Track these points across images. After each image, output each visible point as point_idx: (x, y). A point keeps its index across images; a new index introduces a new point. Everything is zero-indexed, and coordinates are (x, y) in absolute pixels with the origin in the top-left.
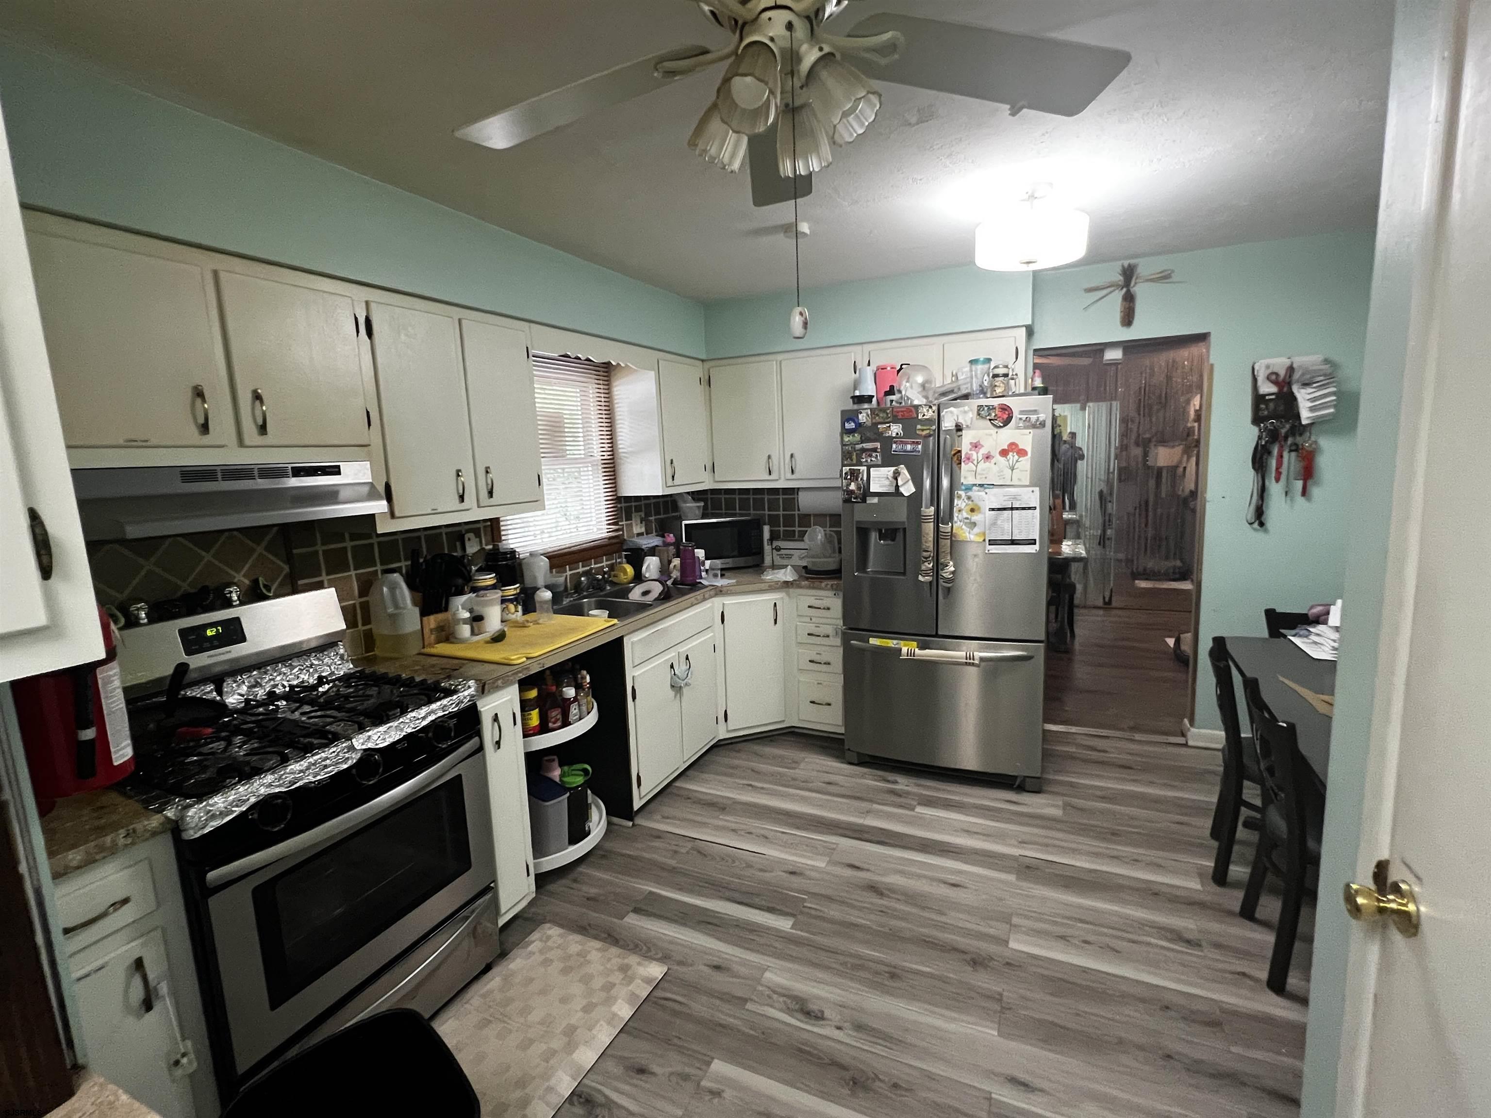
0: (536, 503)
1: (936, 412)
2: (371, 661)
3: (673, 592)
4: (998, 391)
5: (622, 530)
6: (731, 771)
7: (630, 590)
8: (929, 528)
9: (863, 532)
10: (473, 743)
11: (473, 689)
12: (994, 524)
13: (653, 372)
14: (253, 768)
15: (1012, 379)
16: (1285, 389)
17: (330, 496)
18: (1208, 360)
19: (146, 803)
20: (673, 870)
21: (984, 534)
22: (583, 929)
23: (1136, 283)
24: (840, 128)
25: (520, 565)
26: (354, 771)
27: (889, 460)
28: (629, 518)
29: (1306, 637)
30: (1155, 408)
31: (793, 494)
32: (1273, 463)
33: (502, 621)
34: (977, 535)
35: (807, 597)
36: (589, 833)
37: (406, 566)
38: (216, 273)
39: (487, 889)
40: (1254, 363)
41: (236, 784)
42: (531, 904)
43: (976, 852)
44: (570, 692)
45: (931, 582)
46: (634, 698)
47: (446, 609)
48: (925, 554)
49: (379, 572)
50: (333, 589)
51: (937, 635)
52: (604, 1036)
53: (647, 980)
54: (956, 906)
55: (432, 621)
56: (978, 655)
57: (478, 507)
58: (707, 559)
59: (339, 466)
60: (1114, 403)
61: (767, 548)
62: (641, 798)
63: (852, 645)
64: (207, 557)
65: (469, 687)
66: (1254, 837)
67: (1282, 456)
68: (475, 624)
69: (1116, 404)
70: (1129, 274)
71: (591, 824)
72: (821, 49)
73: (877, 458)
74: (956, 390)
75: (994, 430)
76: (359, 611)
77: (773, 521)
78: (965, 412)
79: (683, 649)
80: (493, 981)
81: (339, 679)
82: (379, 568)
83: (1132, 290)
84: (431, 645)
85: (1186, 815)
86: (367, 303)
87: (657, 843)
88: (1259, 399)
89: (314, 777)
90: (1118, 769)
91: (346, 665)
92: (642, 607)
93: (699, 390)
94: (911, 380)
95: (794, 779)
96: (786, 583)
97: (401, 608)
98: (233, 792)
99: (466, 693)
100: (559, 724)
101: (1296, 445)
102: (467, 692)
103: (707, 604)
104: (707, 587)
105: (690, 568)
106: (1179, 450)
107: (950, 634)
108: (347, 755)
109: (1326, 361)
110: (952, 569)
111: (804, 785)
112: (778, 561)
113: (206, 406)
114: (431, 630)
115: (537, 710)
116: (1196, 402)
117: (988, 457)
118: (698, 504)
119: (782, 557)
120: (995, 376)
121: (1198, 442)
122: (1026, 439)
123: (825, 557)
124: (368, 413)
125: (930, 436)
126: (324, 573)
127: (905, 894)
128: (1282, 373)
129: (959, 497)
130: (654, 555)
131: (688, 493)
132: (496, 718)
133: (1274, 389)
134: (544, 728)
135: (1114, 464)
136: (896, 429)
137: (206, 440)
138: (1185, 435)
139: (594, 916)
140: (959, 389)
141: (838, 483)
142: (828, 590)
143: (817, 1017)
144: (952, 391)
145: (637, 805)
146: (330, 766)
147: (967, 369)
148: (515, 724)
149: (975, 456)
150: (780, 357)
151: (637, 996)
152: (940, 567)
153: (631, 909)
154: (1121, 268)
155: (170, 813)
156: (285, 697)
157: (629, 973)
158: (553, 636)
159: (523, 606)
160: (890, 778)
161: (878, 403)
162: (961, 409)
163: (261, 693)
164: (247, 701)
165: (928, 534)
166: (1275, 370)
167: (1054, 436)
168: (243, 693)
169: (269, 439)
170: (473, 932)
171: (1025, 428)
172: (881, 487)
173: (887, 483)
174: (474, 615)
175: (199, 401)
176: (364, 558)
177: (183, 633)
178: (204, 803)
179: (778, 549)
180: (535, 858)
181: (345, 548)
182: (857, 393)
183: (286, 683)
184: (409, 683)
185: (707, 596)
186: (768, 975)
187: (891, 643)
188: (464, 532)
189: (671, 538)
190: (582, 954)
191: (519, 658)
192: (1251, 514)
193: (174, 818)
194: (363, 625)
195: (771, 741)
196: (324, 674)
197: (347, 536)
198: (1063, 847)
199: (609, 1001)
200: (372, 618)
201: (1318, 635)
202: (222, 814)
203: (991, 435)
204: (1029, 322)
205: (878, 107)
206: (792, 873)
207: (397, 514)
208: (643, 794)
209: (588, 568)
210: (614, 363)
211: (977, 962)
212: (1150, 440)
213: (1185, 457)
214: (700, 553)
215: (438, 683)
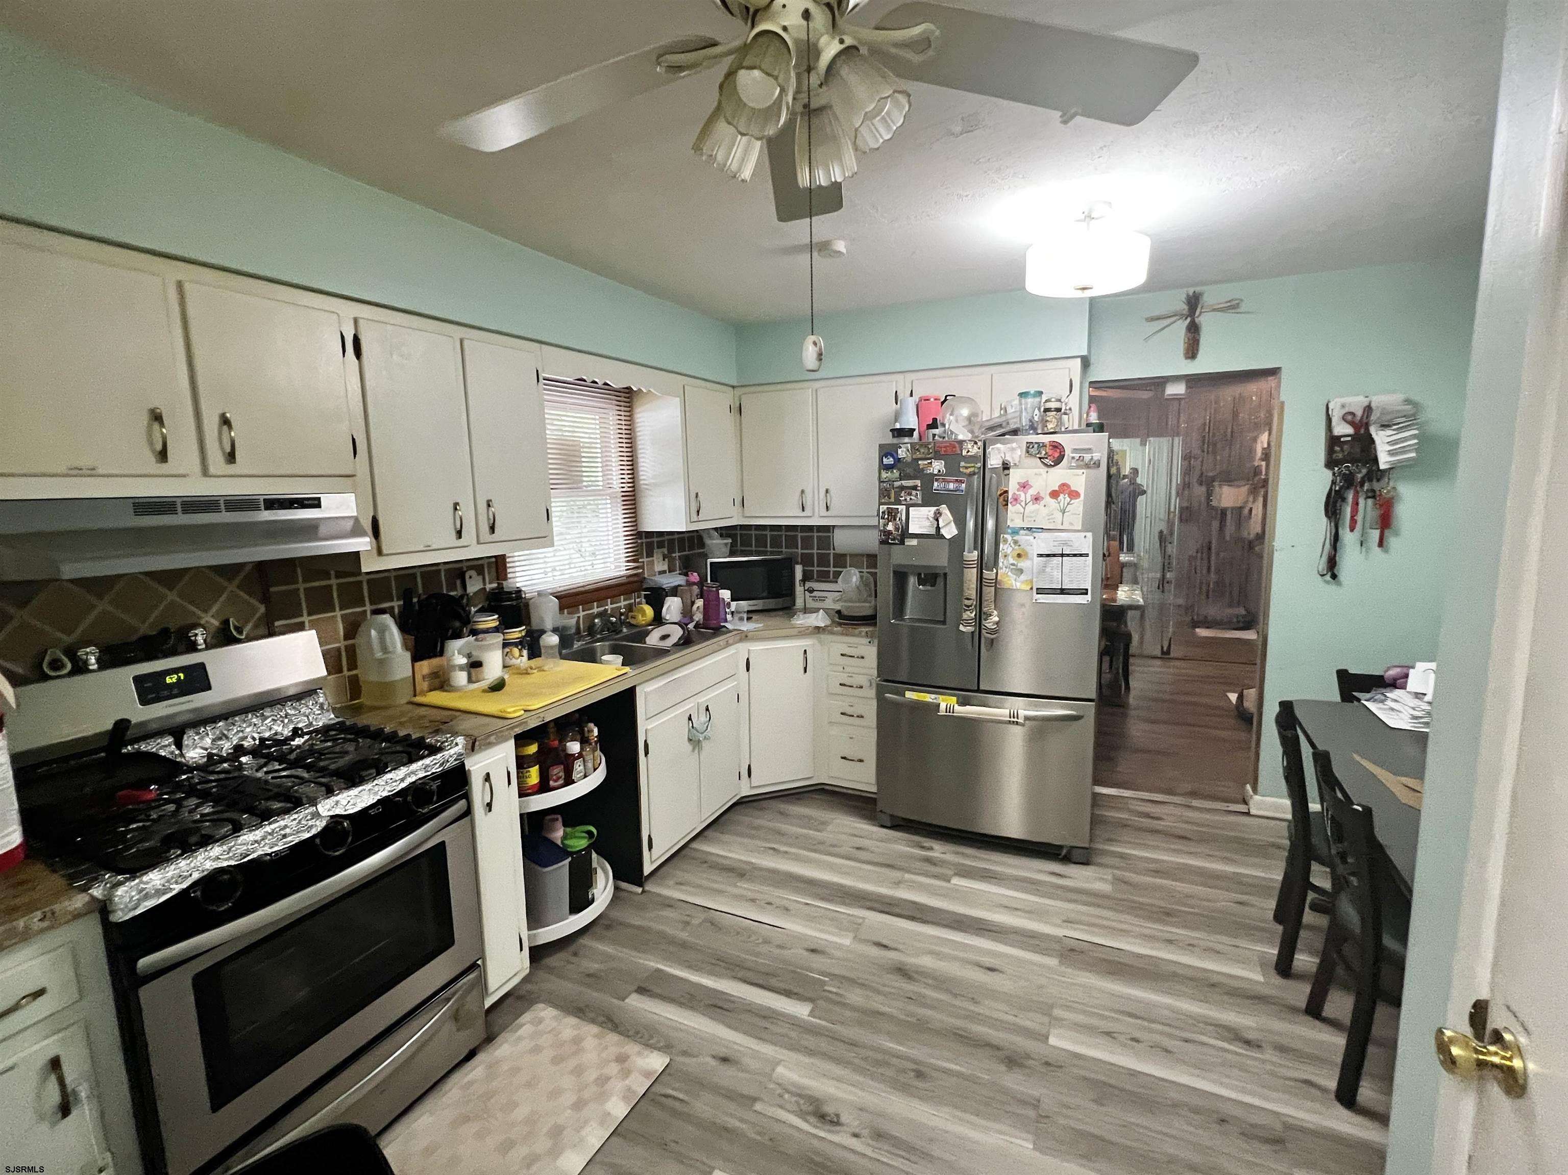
0: (544, 539)
1: (982, 448)
2: (357, 710)
3: (694, 637)
4: (1049, 427)
5: (643, 567)
6: (753, 832)
7: (647, 633)
8: (971, 574)
9: (901, 577)
10: (460, 806)
11: (460, 746)
12: (1042, 571)
13: (678, 399)
14: (203, 836)
15: (1065, 414)
16: (1362, 431)
17: (310, 530)
18: (1279, 398)
19: (72, 878)
20: (684, 945)
21: (1031, 581)
22: (579, 1010)
23: (1201, 313)
24: (864, 131)
25: (527, 605)
26: (318, 841)
27: (930, 500)
28: (650, 554)
29: (1382, 702)
30: (1219, 446)
31: (829, 532)
32: (1348, 510)
33: (505, 667)
34: (1022, 582)
35: (840, 644)
36: (593, 901)
37: (399, 606)
38: (180, 285)
39: (473, 966)
40: (1329, 402)
41: (177, 857)
42: (525, 980)
43: (1016, 931)
44: (574, 747)
45: (973, 633)
46: (647, 753)
47: (441, 654)
48: (967, 602)
49: (369, 613)
50: (314, 632)
51: (978, 691)
52: (595, 1138)
53: (647, 1074)
54: (994, 994)
55: (425, 666)
56: (1022, 713)
57: (478, 543)
58: (732, 600)
59: (319, 499)
60: (1176, 439)
61: (799, 589)
62: (652, 862)
63: (886, 699)
64: (172, 596)
65: (457, 744)
66: (1322, 921)
67: (1357, 504)
68: (472, 670)
69: (1178, 441)
70: (1193, 302)
71: (595, 891)
72: (842, 41)
73: (917, 496)
74: (1004, 424)
75: (1043, 470)
76: (344, 654)
77: (807, 561)
78: (1013, 449)
79: (703, 699)
80: (476, 1070)
81: (316, 731)
82: (368, 608)
83: (1196, 320)
84: (423, 693)
85: (1246, 894)
86: (356, 321)
87: (667, 913)
88: (1333, 441)
89: (271, 848)
90: (1174, 840)
91: (326, 714)
92: (661, 653)
93: (728, 421)
94: (955, 413)
95: (821, 843)
96: (818, 628)
97: (389, 652)
98: (173, 867)
99: (452, 751)
100: (561, 782)
101: (1373, 491)
102: (455, 749)
103: (731, 650)
104: (730, 631)
105: (713, 608)
106: (1244, 490)
107: (994, 689)
108: (310, 823)
109: (1408, 401)
110: (997, 619)
111: (831, 849)
112: (811, 604)
113: (164, 430)
114: (424, 677)
115: (537, 767)
116: (1264, 438)
117: (1037, 499)
118: (726, 541)
119: (815, 599)
120: (1047, 410)
121: (1266, 481)
122: (1079, 480)
123: (859, 601)
124: (354, 440)
125: (974, 474)
126: (305, 612)
127: (935, 978)
128: (1359, 413)
129: (1006, 541)
130: (676, 596)
131: (716, 529)
132: (487, 778)
133: (1350, 430)
134: (544, 787)
135: (1175, 502)
136: (938, 466)
137: (164, 468)
138: (1252, 474)
139: (594, 996)
140: (1008, 423)
141: (874, 522)
142: (862, 637)
143: (834, 1122)
144: (1000, 426)
145: (647, 869)
146: (291, 835)
147: (1016, 402)
148: (509, 783)
149: (1022, 497)
150: (817, 385)
151: (634, 1092)
152: (983, 617)
153: (636, 987)
154: (1185, 296)
155: (97, 892)
156: (254, 752)
157: (626, 1065)
158: (558, 686)
159: (528, 650)
160: (925, 844)
161: (920, 438)
162: (1009, 445)
163: (227, 747)
164: (210, 756)
165: (970, 581)
166: (1352, 410)
167: (1109, 476)
168: (207, 746)
169: (238, 468)
170: (456, 1016)
171: (1078, 467)
172: (920, 527)
173: (927, 523)
174: (472, 660)
175: (156, 426)
176: (351, 597)
177: (138, 680)
178: (137, 881)
179: (811, 591)
180: (529, 929)
181: (330, 587)
182: (898, 426)
183: (256, 736)
184: (392, 738)
185: (731, 642)
186: (780, 1070)
187: (928, 698)
188: (465, 569)
189: (695, 577)
190: (577, 1041)
191: (515, 712)
192: (1323, 564)
193: (100, 897)
194: (349, 670)
195: (798, 799)
196: (300, 725)
197: (332, 573)
198: (1114, 929)
199: (602, 1097)
200: (359, 663)
201: (1396, 701)
202: (159, 893)
203: (1041, 475)
204: (1085, 353)
205: (907, 109)
206: (813, 951)
207: (385, 551)
208: (654, 858)
209: (602, 609)
210: (635, 389)
211: (1013, 1061)
212: (1213, 479)
213: (1251, 499)
214: (725, 594)
215: (422, 739)
